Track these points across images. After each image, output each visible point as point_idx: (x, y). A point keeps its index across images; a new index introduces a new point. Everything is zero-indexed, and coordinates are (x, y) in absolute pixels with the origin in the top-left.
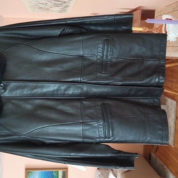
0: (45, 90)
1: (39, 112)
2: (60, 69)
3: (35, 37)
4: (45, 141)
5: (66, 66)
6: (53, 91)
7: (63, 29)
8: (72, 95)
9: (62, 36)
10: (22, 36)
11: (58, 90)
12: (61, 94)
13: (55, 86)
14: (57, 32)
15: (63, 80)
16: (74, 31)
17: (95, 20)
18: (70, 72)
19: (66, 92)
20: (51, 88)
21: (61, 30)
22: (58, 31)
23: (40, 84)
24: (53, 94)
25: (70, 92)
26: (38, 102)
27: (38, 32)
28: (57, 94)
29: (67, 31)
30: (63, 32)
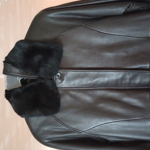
0: (106, 79)
1: (101, 105)
2: (124, 54)
3: (94, 16)
4: (108, 138)
6: (117, 81)
7: (128, 5)
9: (126, 14)
10: (79, 17)
11: (123, 79)
12: (126, 84)
13: (119, 75)
15: (129, 67)
16: (142, 8)
21: (126, 7)
22: (123, 9)
23: (102, 73)
24: (116, 83)
25: (138, 81)
26: (100, 93)
27: (99, 10)
28: (122, 84)
29: (133, 8)
30: (127, 9)
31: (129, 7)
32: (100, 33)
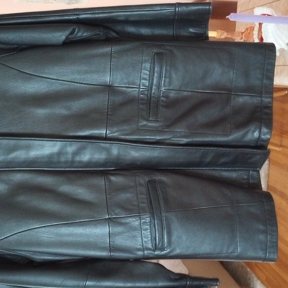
0: (33, 154)
1: (22, 198)
2: (64, 112)
3: (13, 45)
4: (33, 256)
5: (78, 105)
6: (51, 156)
7: (71, 29)
8: (89, 164)
9: (68, 44)
11: (59, 154)
12: (66, 162)
13: (54, 146)
14: (59, 36)
15: (71, 134)
16: (94, 35)
17: (136, 13)
18: (86, 118)
19: (78, 159)
20: (46, 149)
21: (67, 33)
22: (62, 35)
23: (23, 142)
24: (50, 160)
25: (86, 157)
26: (18, 177)
27: (21, 35)
28: (59, 162)
29: (80, 34)
30: (70, 36)
31: (72, 33)
32: (22, 74)
